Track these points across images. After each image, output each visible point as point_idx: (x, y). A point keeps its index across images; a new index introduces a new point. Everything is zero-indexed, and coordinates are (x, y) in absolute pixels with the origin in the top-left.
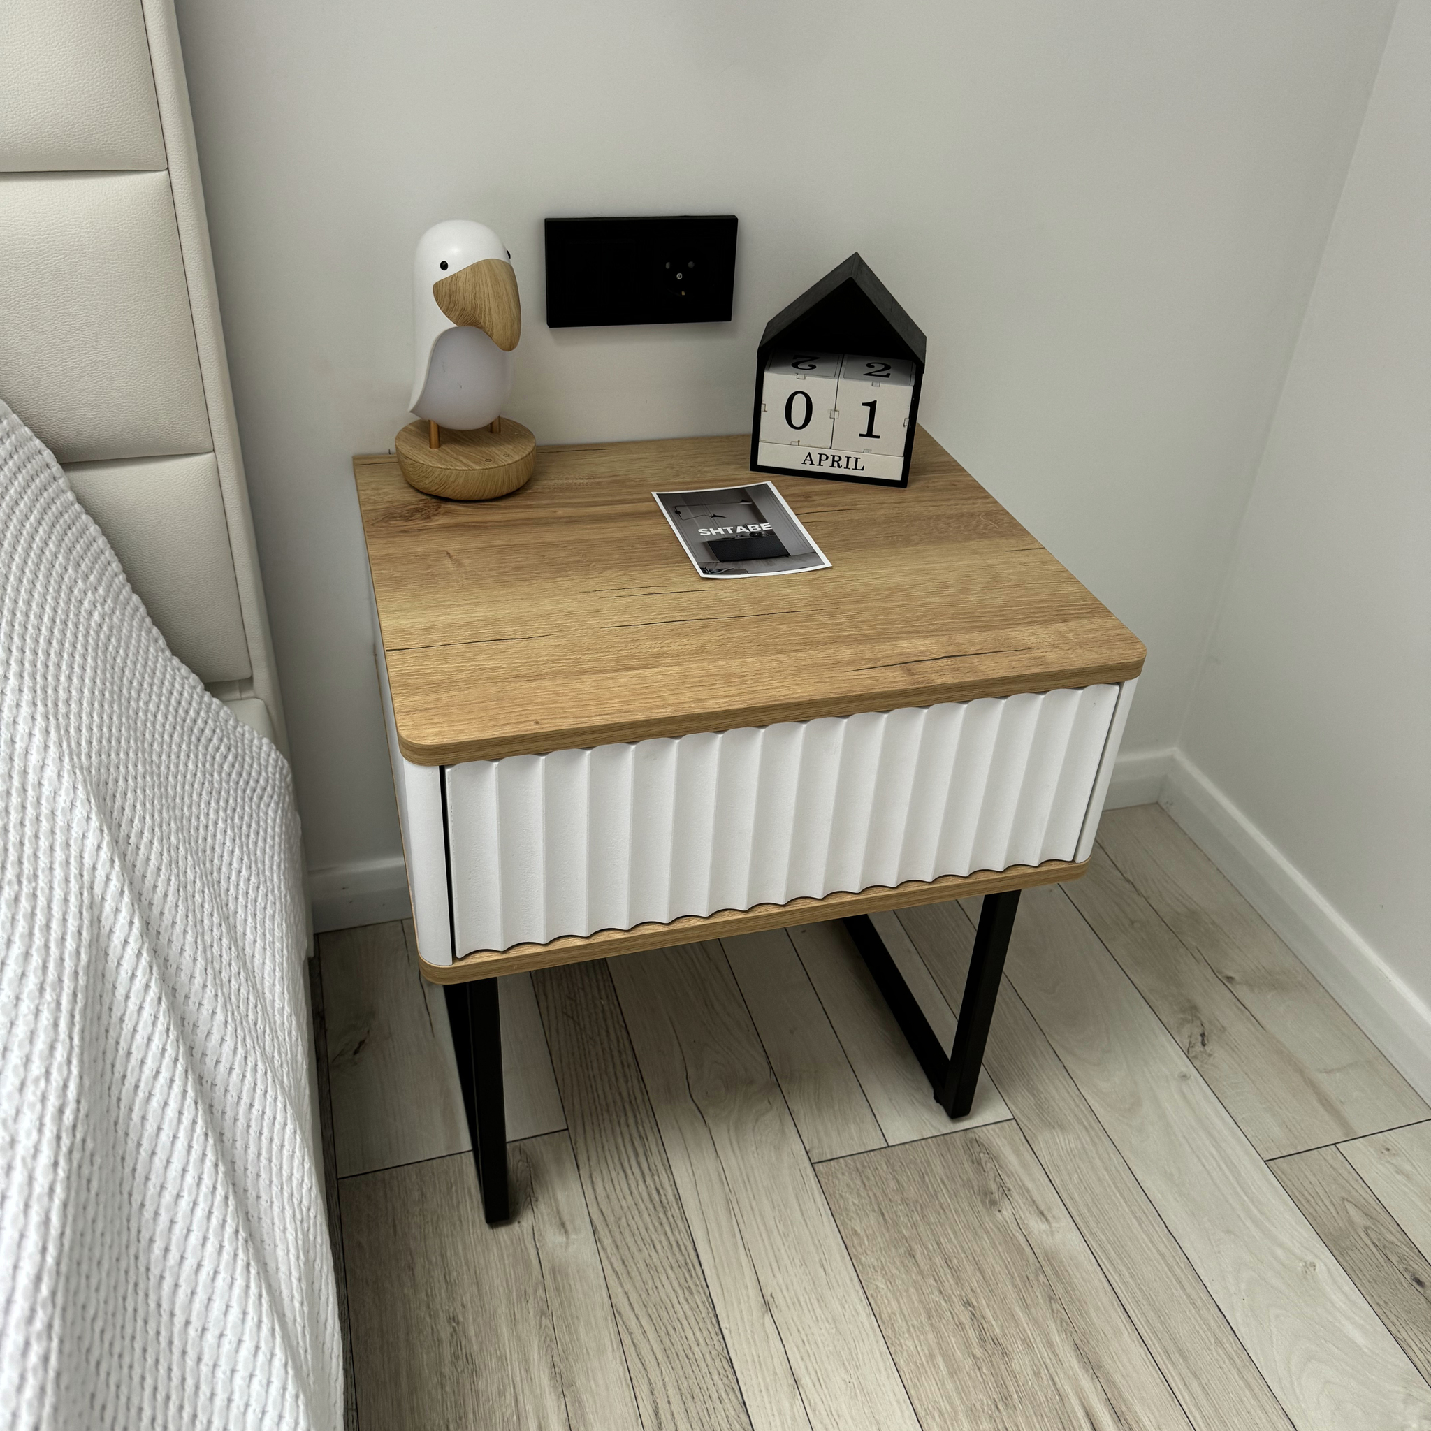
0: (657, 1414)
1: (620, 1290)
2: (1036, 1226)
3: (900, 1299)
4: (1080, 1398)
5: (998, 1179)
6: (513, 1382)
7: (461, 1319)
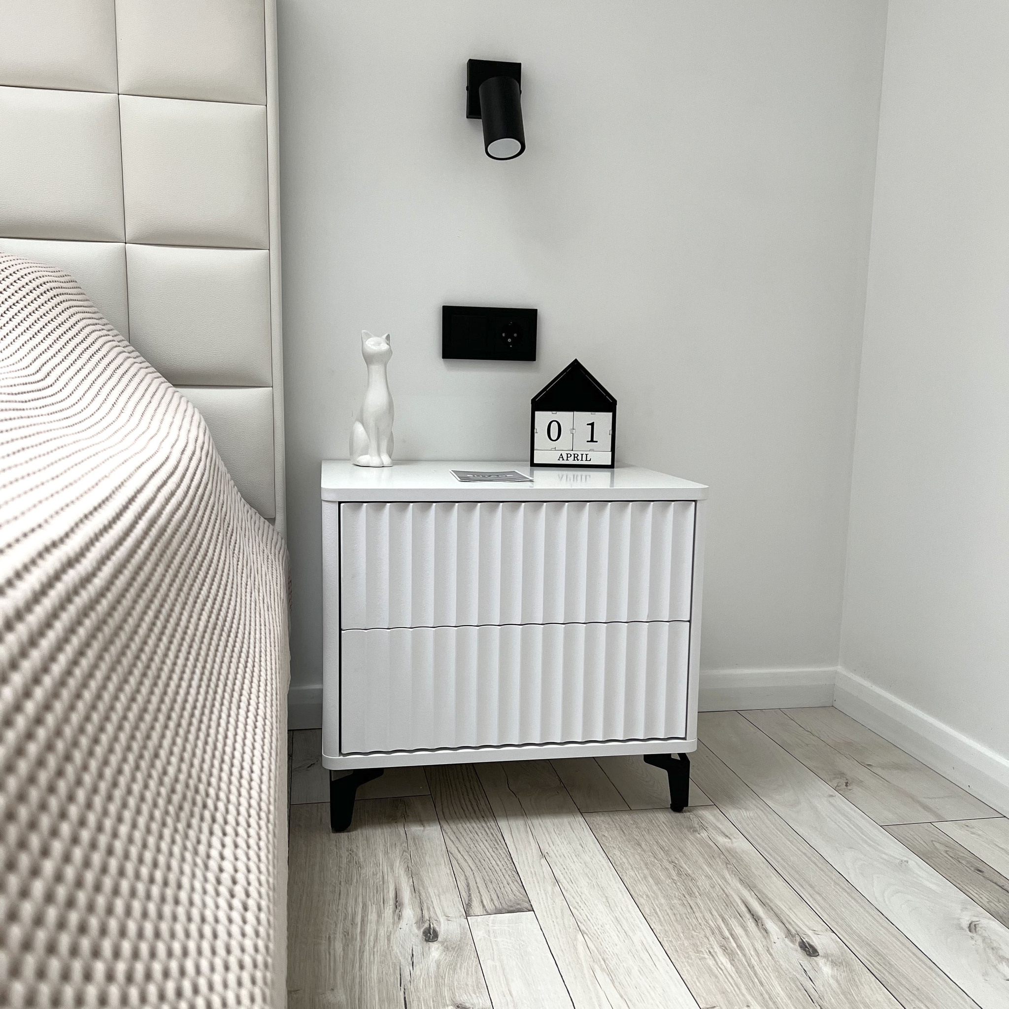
0: (468, 886)
1: (453, 846)
2: (721, 840)
3: (629, 859)
4: (739, 896)
5: (700, 824)
6: (382, 872)
7: (355, 850)
